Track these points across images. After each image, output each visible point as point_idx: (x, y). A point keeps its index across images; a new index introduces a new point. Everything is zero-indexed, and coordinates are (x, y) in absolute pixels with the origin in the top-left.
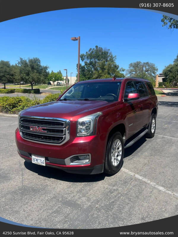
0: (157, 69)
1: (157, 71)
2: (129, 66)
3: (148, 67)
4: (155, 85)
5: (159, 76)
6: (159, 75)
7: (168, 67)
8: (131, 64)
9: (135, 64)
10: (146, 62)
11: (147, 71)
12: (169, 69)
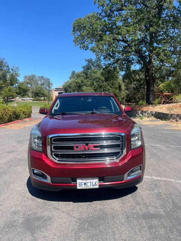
0: (52, 84)
1: (52, 85)
2: (24, 79)
3: (43, 81)
4: (52, 99)
5: (55, 91)
6: (55, 89)
7: (67, 83)
8: (26, 76)
9: (30, 77)
10: (41, 76)
11: (43, 85)
12: (68, 84)
